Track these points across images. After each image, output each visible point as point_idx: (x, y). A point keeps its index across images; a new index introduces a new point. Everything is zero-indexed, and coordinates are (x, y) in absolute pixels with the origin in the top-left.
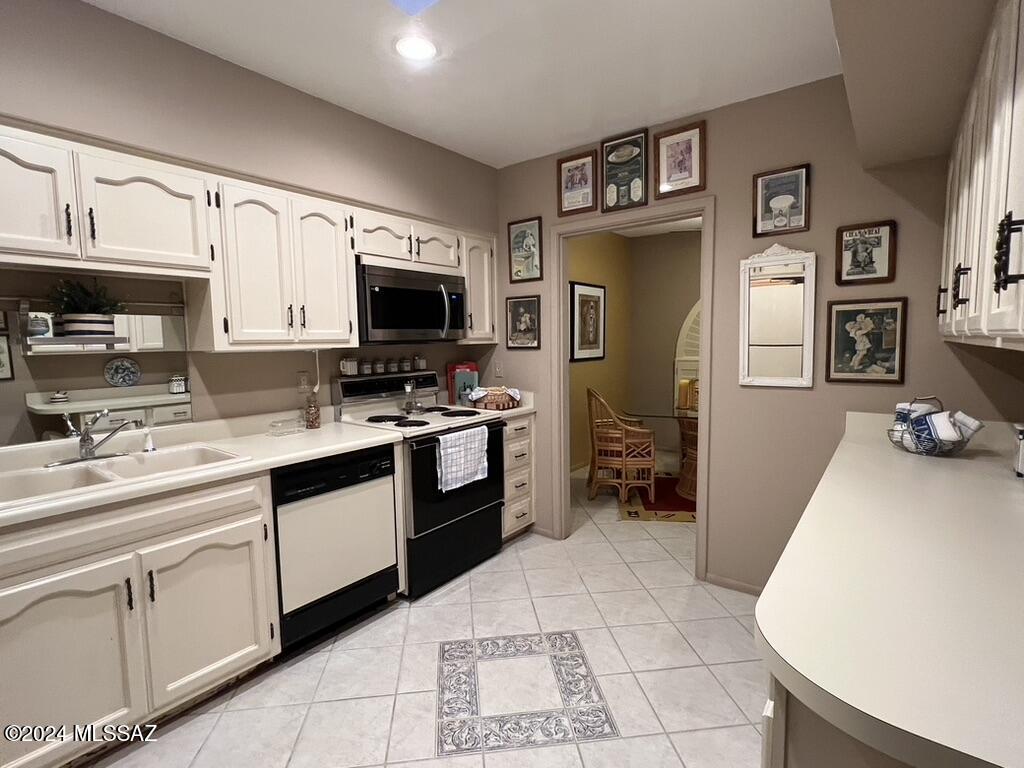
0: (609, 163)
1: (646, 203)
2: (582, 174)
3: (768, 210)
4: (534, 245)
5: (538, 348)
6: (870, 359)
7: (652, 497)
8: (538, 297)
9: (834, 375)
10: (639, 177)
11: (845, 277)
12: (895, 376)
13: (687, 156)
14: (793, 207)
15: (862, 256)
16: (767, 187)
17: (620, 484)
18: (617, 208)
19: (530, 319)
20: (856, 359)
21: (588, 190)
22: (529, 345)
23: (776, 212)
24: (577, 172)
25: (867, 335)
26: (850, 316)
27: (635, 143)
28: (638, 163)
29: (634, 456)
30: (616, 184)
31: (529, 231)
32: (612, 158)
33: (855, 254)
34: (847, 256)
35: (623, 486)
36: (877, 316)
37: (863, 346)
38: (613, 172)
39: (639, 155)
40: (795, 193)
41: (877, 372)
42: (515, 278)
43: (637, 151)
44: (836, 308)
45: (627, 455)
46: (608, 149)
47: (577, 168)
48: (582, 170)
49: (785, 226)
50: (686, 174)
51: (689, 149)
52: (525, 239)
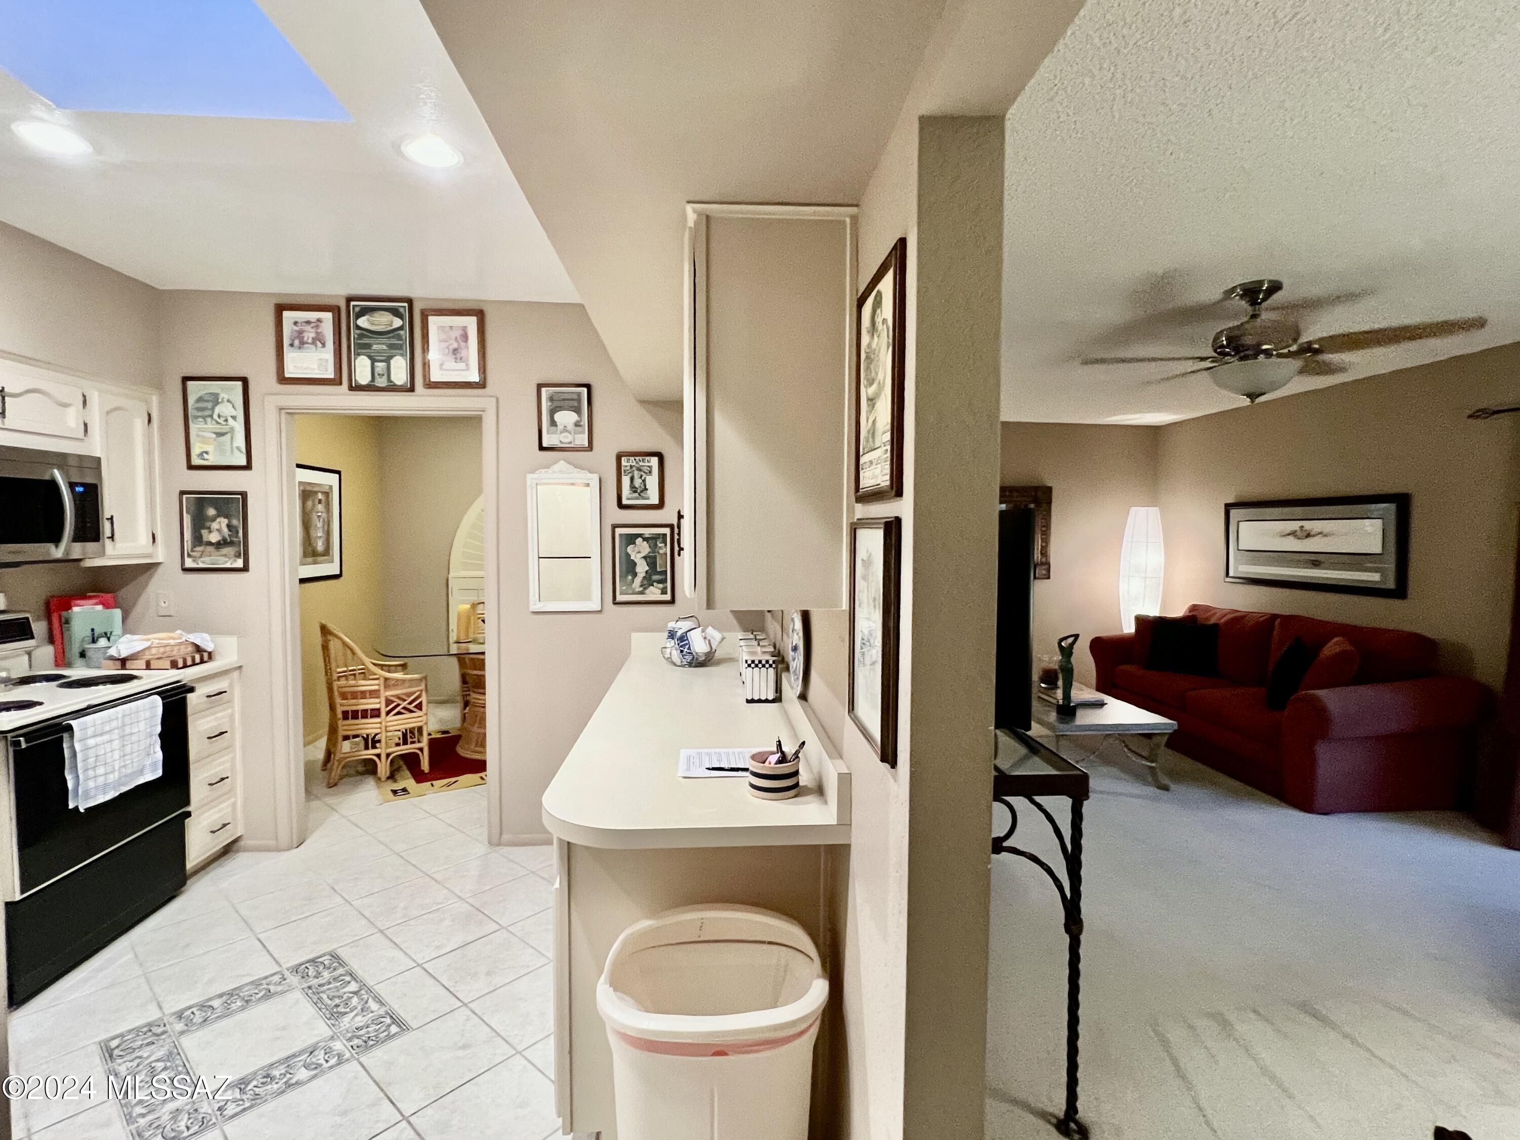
0: (358, 327)
1: (412, 389)
2: (317, 333)
3: (553, 423)
4: (234, 418)
5: (245, 569)
6: (648, 581)
7: (425, 765)
8: (244, 495)
9: (620, 598)
10: (402, 355)
11: (625, 502)
12: (668, 597)
13: (463, 344)
14: (577, 424)
15: (638, 482)
16: (551, 399)
17: (379, 756)
18: (370, 388)
19: (228, 526)
20: (638, 581)
21: (328, 354)
22: (228, 565)
23: (560, 427)
24: (308, 328)
25: (645, 558)
26: (631, 539)
27: (396, 312)
28: (399, 337)
29: (399, 713)
30: (370, 357)
31: (222, 395)
32: (363, 322)
33: (632, 479)
34: (626, 480)
35: (383, 757)
36: (652, 540)
37: (642, 568)
38: (366, 341)
39: (401, 328)
40: (578, 410)
41: (653, 593)
42: (196, 461)
43: (397, 323)
44: (619, 531)
45: (388, 713)
46: (357, 309)
47: (308, 322)
48: (317, 327)
49: (570, 443)
50: (462, 365)
51: (465, 337)
52: (216, 405)
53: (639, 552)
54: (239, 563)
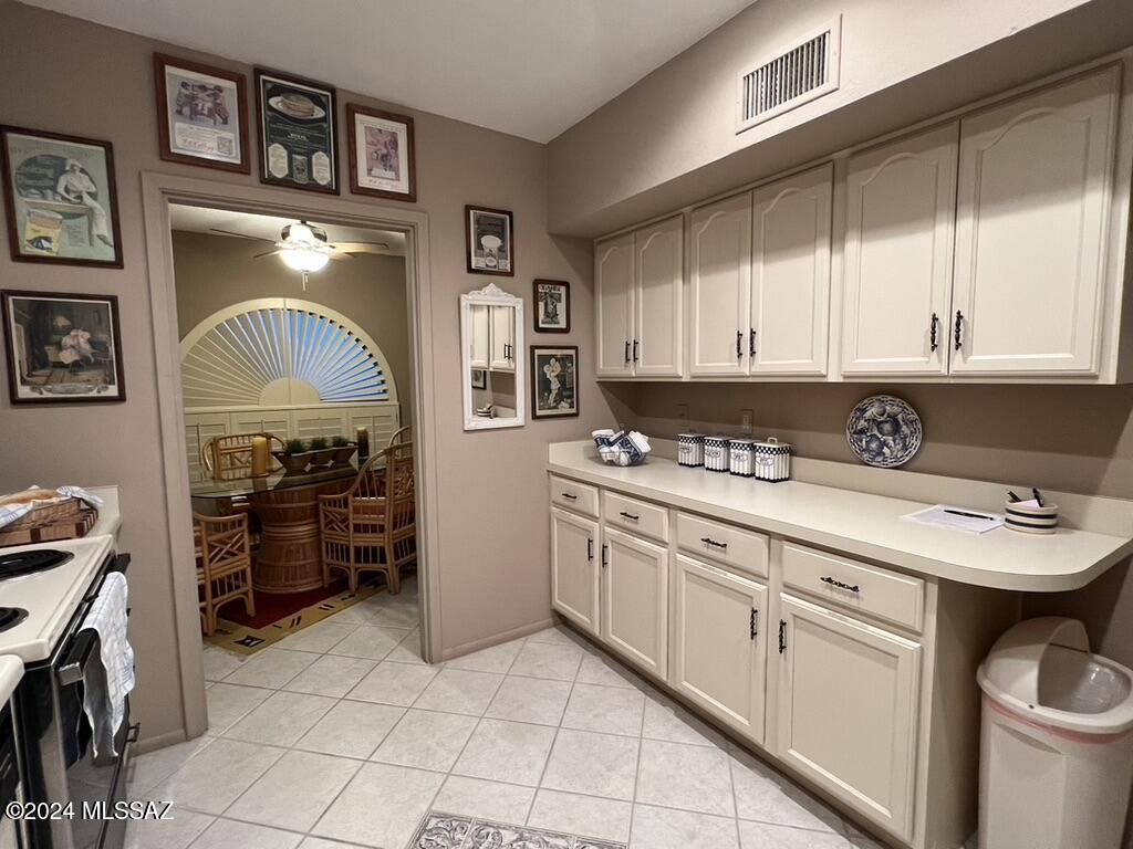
0: (270, 108)
1: (337, 192)
2: (216, 105)
3: (480, 247)
4: (93, 196)
5: (121, 398)
6: (560, 398)
7: (251, 609)
8: (114, 300)
9: (539, 413)
10: (325, 151)
11: (541, 325)
12: (574, 411)
13: (392, 152)
14: (501, 249)
15: (550, 307)
16: (478, 222)
17: (204, 609)
18: (286, 183)
19: (90, 341)
20: (552, 397)
21: (232, 135)
22: (94, 394)
23: (487, 251)
24: (201, 95)
25: (557, 376)
26: (545, 360)
27: (316, 99)
28: (322, 130)
30: (286, 147)
31: (70, 162)
32: (275, 102)
33: (546, 304)
34: (541, 305)
35: (210, 609)
36: (563, 360)
37: (555, 386)
38: (281, 126)
39: (324, 119)
40: (502, 238)
41: (564, 408)
42: (27, 249)
43: (319, 113)
44: (537, 352)
45: (211, 560)
46: (269, 86)
47: (203, 88)
48: (216, 96)
49: (495, 267)
50: (390, 174)
51: (394, 144)
52: (61, 174)
53: (552, 371)
54: (113, 391)
